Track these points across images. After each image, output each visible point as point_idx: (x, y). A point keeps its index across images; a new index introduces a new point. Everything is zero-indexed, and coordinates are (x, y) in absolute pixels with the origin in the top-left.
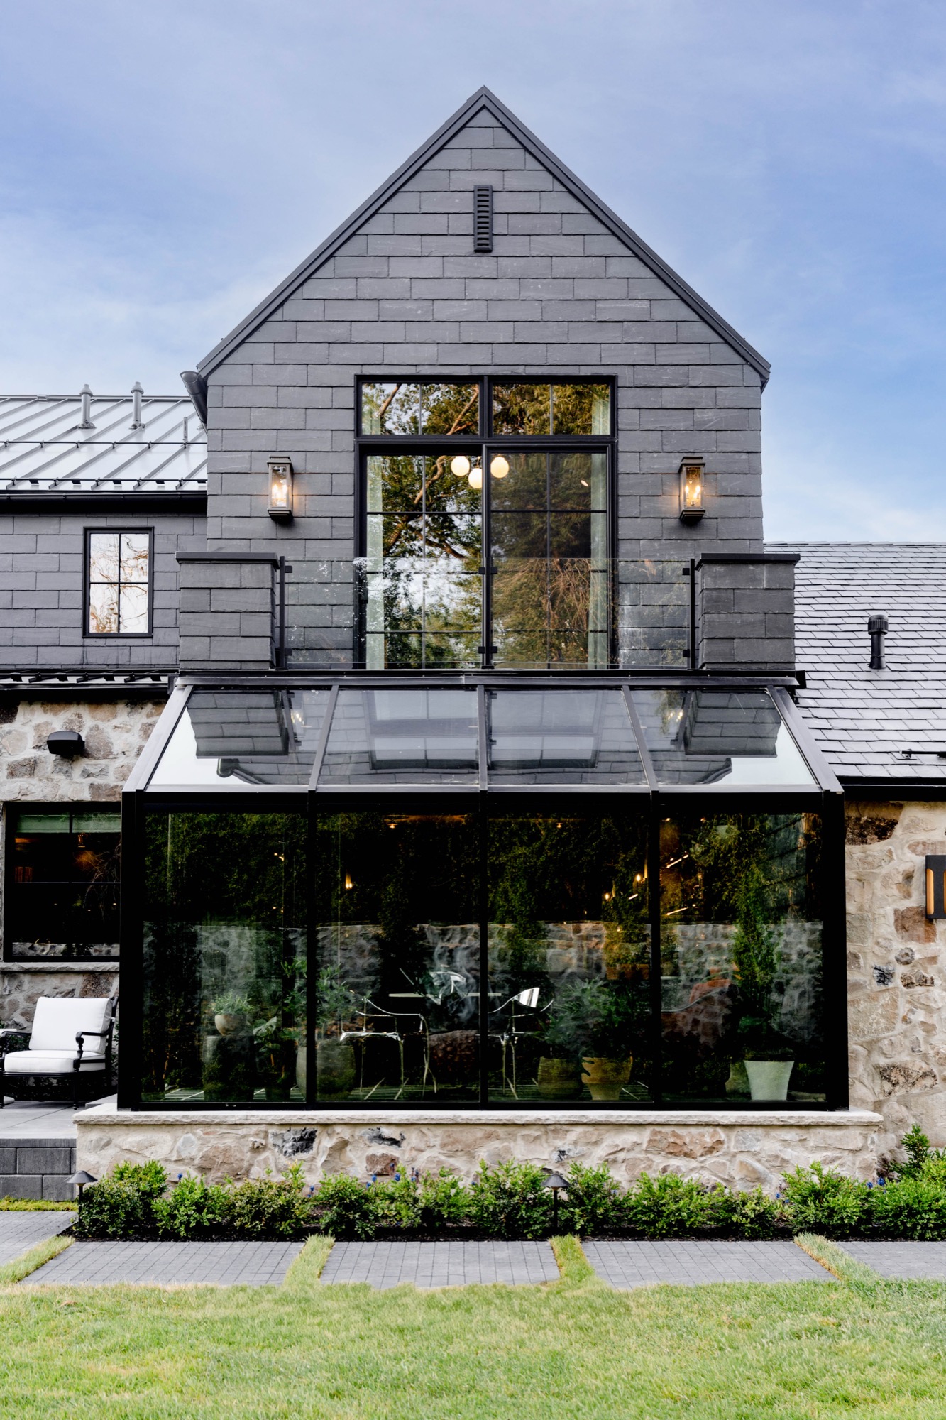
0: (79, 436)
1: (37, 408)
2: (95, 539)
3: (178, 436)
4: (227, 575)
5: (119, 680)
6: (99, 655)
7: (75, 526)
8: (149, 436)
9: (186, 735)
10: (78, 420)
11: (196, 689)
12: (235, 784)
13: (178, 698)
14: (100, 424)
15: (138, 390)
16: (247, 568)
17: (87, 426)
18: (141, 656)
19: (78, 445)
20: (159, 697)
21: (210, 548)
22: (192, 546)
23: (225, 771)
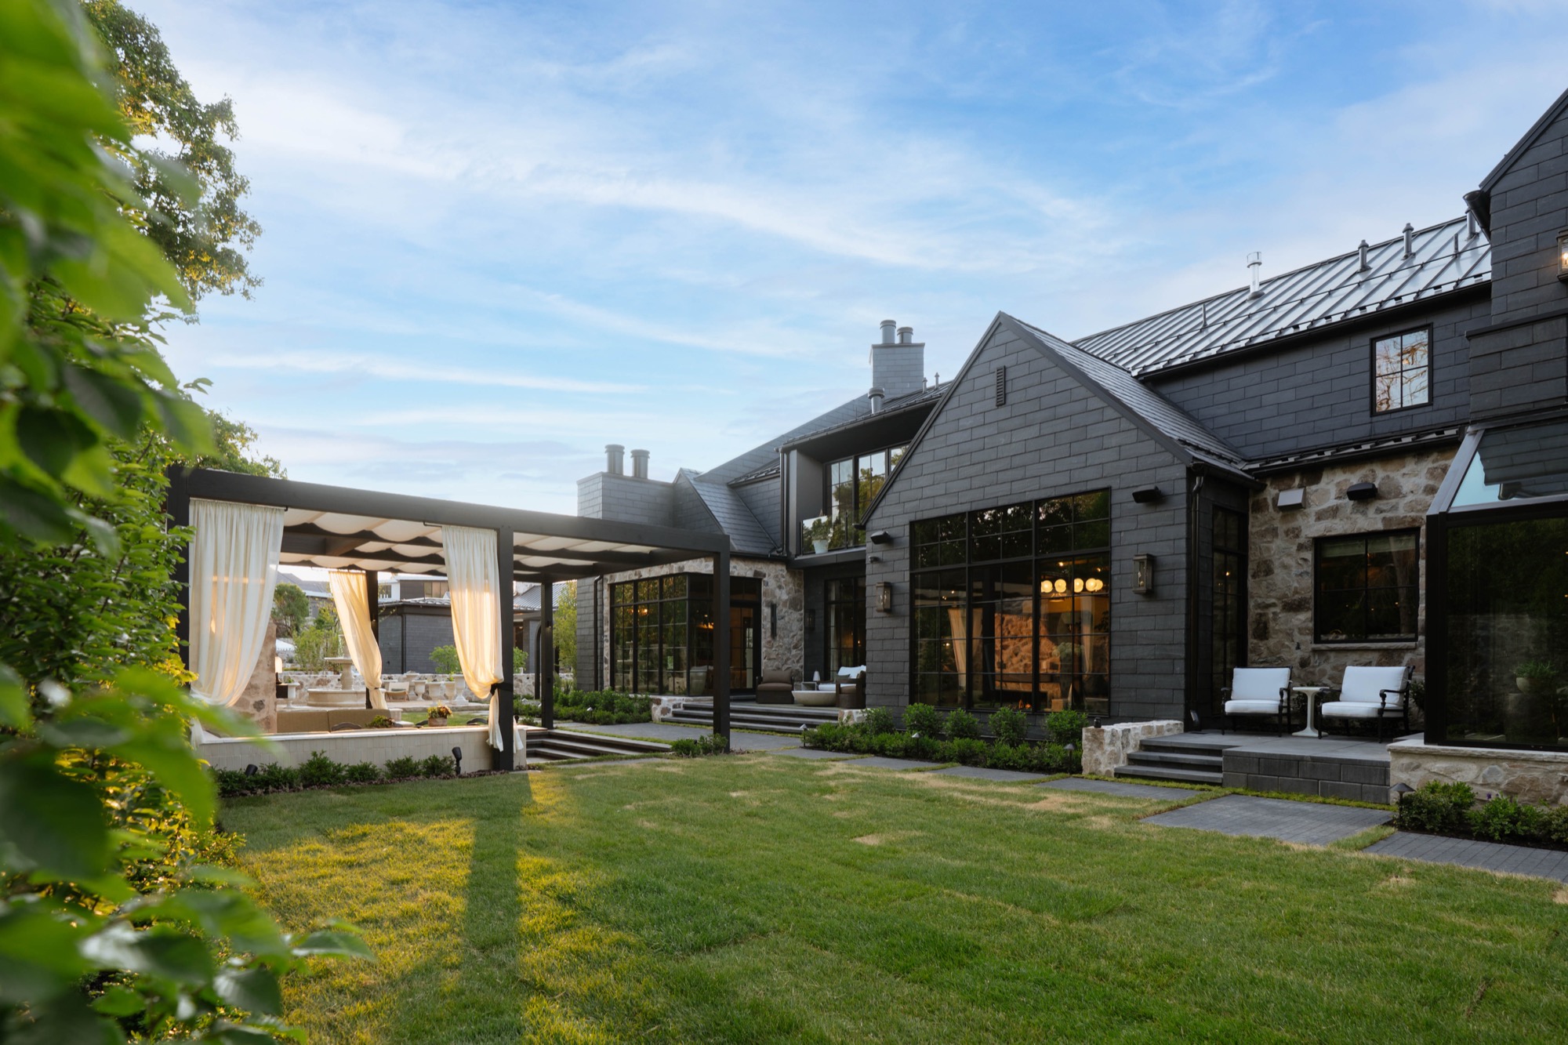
0: (1358, 278)
1: (1320, 271)
2: (1380, 345)
3: (1450, 250)
4: (1519, 337)
5: (1407, 440)
6: (1382, 427)
7: (1364, 340)
8: (1419, 260)
9: (1477, 469)
10: (1358, 266)
11: (1487, 431)
12: (1515, 501)
13: (1469, 443)
14: (1374, 266)
15: (1408, 229)
16: (1539, 328)
17: (1365, 268)
18: (1420, 421)
19: (1359, 284)
20: (1454, 444)
21: (1495, 322)
22: (1479, 325)
23: (1505, 495)
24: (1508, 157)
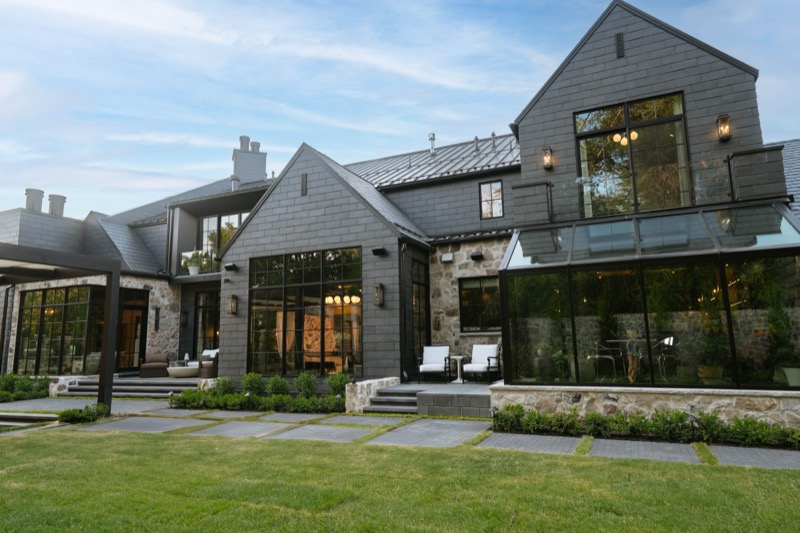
0: (475, 154)
1: (460, 148)
2: (483, 186)
3: (509, 147)
4: (530, 191)
5: (494, 233)
6: (486, 225)
7: (475, 183)
8: (498, 149)
9: (519, 249)
10: (474, 149)
11: (521, 232)
12: (537, 265)
13: (515, 236)
14: (482, 149)
15: (493, 135)
16: (537, 188)
17: (477, 150)
18: (500, 224)
19: (475, 157)
20: (508, 237)
21: (523, 183)
22: (516, 183)
23: (533, 262)
24: (524, 111)
